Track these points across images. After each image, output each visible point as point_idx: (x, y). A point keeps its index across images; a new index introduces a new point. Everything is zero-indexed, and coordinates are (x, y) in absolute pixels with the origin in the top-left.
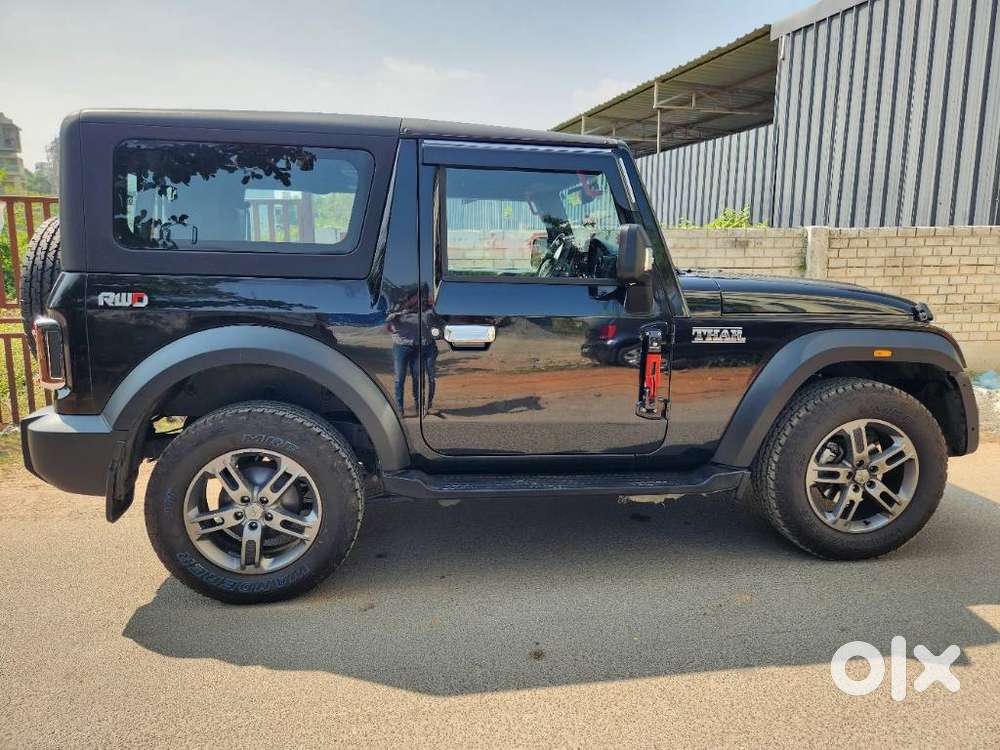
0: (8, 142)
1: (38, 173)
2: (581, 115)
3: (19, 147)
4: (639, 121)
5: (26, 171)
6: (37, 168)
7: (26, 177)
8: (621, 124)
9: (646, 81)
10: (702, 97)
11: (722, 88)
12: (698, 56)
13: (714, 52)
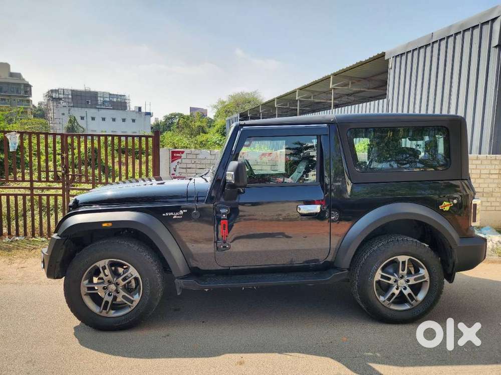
0: (26, 92)
1: (39, 107)
2: (296, 89)
3: (31, 94)
4: (325, 92)
5: (33, 106)
6: (39, 104)
7: (33, 108)
8: (316, 94)
9: (327, 75)
10: (354, 83)
11: (364, 79)
12: (351, 65)
13: (359, 63)
